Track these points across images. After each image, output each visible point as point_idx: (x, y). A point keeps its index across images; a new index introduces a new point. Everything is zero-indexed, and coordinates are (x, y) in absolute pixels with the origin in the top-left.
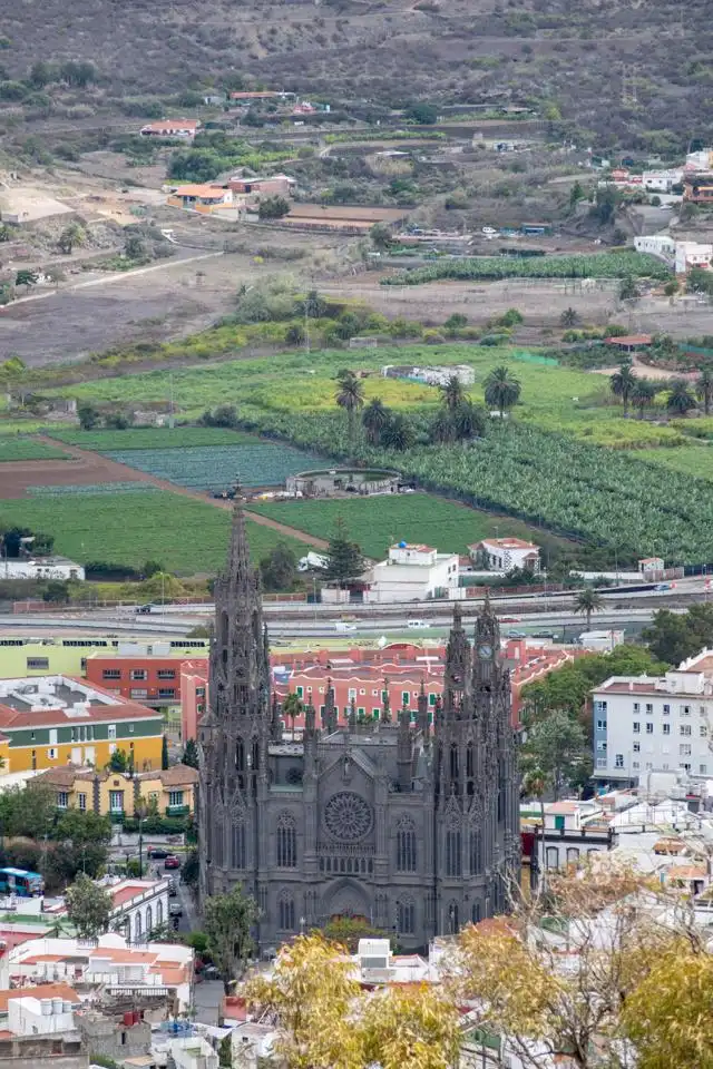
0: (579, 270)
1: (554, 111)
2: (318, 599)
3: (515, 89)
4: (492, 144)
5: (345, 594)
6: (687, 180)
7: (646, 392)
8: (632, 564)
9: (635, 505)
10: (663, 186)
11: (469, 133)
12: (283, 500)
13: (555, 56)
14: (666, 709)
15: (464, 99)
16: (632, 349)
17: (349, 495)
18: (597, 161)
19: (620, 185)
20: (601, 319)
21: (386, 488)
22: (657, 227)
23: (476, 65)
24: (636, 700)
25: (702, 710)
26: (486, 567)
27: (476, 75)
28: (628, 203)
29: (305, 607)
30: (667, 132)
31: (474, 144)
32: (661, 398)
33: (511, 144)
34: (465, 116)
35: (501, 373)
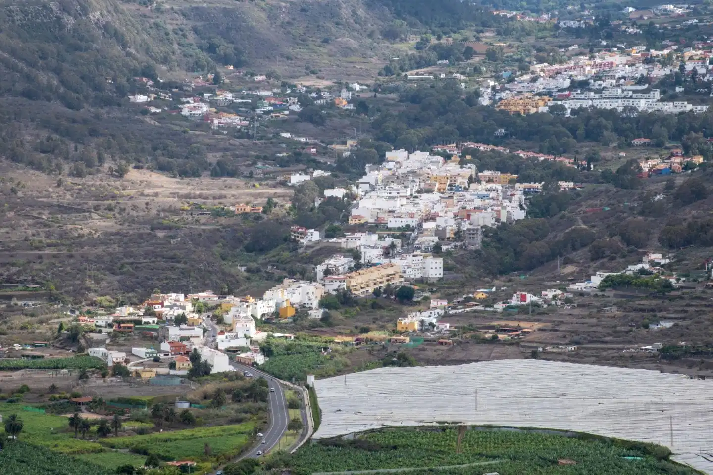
0: (60, 365)
1: (53, 287)
3: (33, 276)
4: (21, 303)
6: (114, 321)
7: (86, 425)
10: (104, 324)
11: (10, 298)
13: (54, 261)
15: (7, 281)
16: (83, 404)
18: (73, 312)
19: (83, 324)
20: (68, 389)
22: (99, 343)
23: (14, 265)
27: (14, 269)
28: (86, 332)
30: (108, 297)
31: (12, 303)
32: (94, 428)
33: (30, 303)
34: (8, 289)
35: (14, 417)
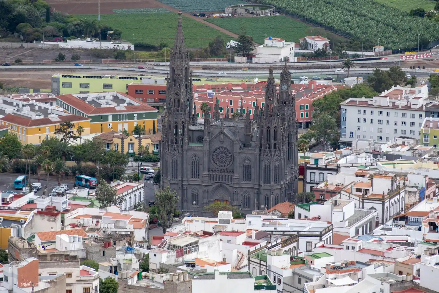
2: (233, 61)
5: (245, 59)
8: (370, 49)
9: (374, 23)
12: (223, 17)
14: (372, 112)
17: (251, 16)
21: (268, 13)
24: (359, 108)
25: (388, 113)
26: (306, 48)
29: (227, 64)
